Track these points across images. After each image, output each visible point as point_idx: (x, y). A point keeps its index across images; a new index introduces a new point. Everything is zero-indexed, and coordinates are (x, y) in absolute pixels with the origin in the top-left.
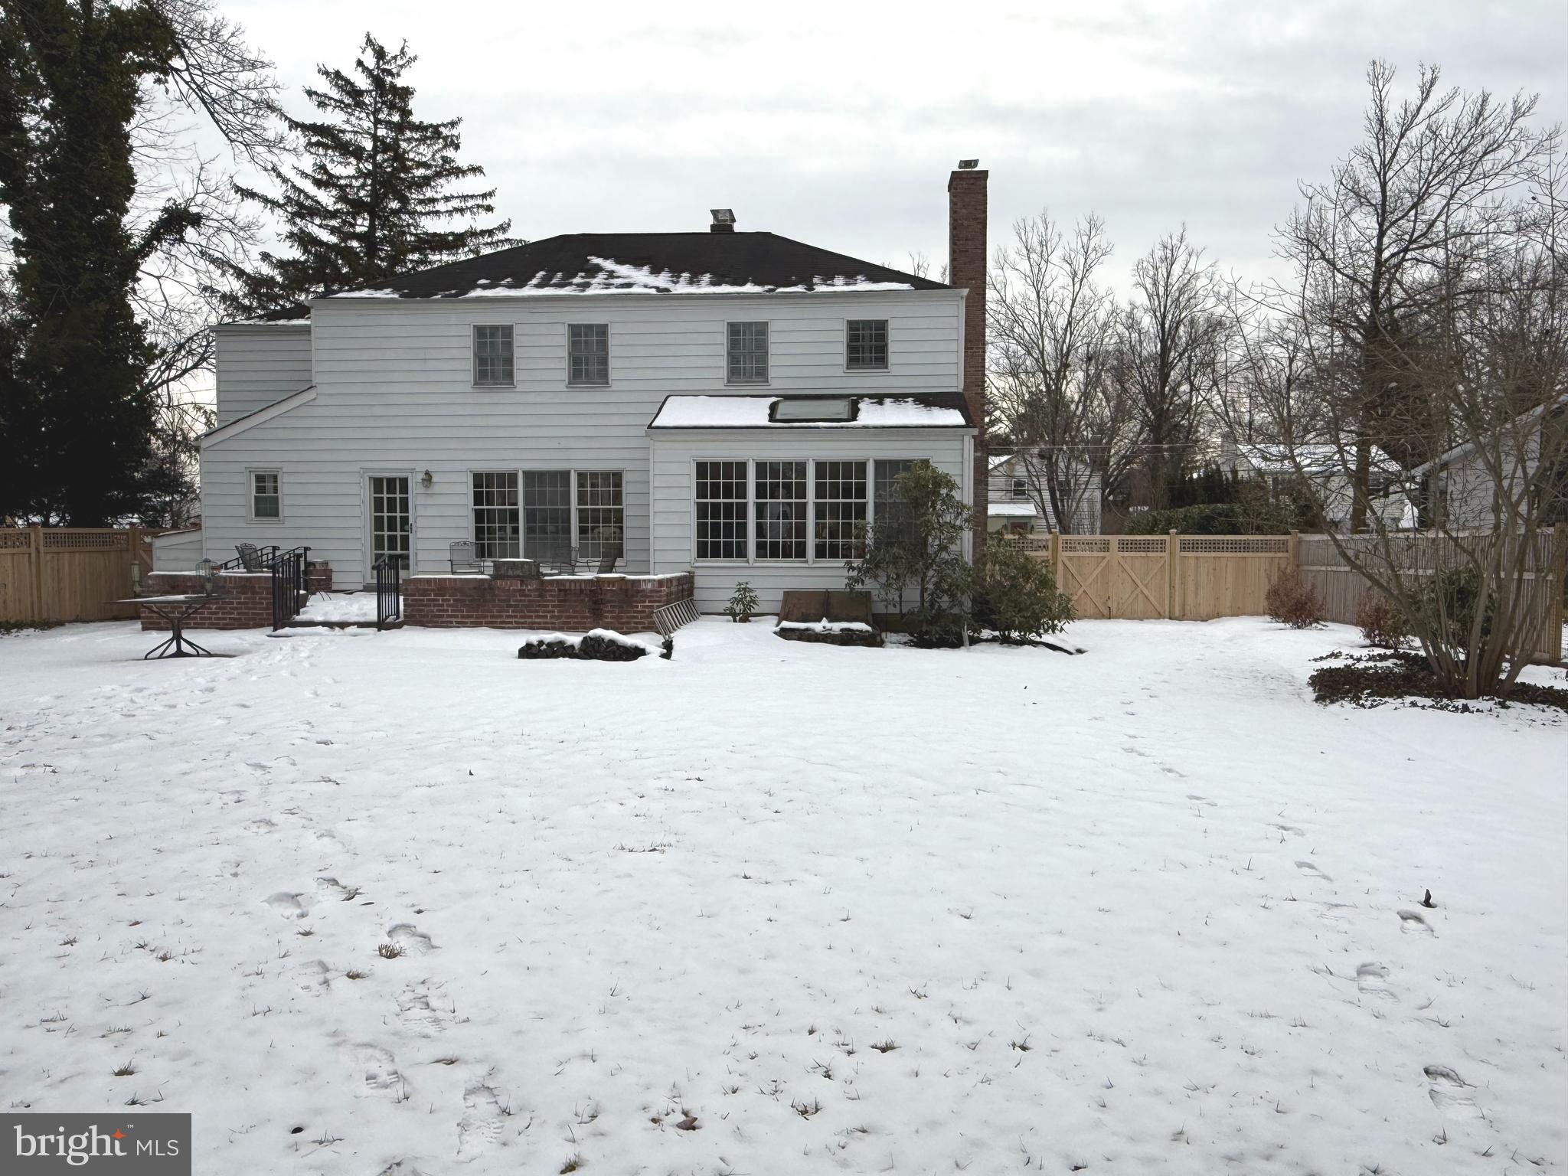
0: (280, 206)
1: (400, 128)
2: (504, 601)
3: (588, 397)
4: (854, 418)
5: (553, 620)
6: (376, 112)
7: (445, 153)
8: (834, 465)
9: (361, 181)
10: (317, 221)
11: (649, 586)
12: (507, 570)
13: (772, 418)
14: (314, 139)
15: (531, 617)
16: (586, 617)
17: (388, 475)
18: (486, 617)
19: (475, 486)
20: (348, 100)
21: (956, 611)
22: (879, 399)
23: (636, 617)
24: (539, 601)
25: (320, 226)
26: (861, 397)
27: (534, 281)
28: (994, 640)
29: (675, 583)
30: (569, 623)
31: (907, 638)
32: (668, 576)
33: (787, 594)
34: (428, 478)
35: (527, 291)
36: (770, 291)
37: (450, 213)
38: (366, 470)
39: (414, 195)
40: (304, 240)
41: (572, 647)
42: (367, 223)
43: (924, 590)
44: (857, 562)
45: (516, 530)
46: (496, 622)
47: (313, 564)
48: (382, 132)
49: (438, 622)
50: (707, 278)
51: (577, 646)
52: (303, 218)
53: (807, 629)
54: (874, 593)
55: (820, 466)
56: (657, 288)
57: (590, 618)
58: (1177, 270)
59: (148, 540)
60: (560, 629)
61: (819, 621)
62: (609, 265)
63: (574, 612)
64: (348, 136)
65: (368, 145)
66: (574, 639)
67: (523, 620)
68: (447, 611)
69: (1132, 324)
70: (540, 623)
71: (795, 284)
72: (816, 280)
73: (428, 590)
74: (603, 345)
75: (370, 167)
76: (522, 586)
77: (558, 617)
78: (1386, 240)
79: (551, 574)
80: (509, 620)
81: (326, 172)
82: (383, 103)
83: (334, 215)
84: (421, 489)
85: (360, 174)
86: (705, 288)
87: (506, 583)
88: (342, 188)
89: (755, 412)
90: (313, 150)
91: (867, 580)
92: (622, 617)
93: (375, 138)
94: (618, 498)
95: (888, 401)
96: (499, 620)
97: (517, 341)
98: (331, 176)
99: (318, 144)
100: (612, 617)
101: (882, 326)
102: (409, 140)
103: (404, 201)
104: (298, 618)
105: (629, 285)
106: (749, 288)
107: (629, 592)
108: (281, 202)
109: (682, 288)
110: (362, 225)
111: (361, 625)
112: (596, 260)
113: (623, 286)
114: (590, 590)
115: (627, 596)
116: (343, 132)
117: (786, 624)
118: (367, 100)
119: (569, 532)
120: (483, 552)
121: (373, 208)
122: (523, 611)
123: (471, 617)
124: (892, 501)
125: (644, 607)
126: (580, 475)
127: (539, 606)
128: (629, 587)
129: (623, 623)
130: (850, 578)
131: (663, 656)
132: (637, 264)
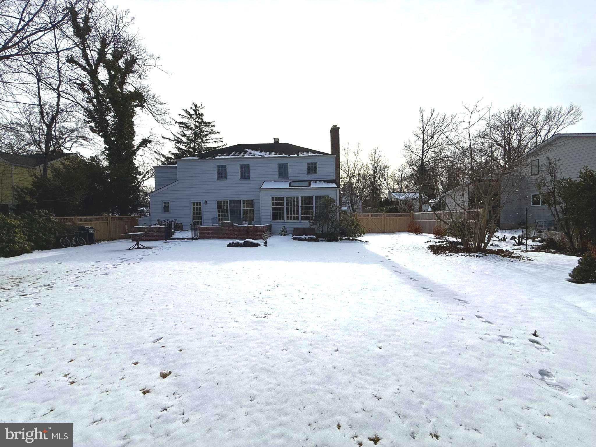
0: (173, 141)
1: (200, 123)
2: (224, 232)
3: (244, 182)
4: (310, 186)
5: (236, 237)
6: (195, 119)
7: (211, 128)
8: (305, 197)
9: (192, 135)
10: (182, 144)
11: (261, 228)
12: (225, 224)
13: (290, 186)
14: (181, 125)
15: (231, 236)
16: (245, 236)
17: (196, 202)
19: (218, 204)
20: (189, 116)
21: (336, 232)
22: (315, 181)
23: (257, 236)
24: (233, 232)
25: (182, 145)
26: (311, 181)
27: (232, 154)
28: (345, 239)
29: (267, 227)
31: (324, 239)
32: (265, 225)
33: (294, 229)
34: (206, 202)
35: (229, 157)
36: (289, 156)
37: (213, 142)
38: (191, 200)
39: (204, 138)
40: (179, 149)
41: (241, 244)
42: (193, 145)
43: (328, 227)
44: (311, 221)
45: (228, 215)
46: (222, 238)
47: (178, 224)
48: (197, 124)
49: (207, 238)
50: (273, 153)
51: (242, 244)
52: (178, 143)
53: (300, 238)
54: (316, 229)
55: (302, 198)
56: (261, 156)
58: (377, 155)
59: (137, 219)
60: (238, 239)
61: (303, 235)
62: (249, 150)
63: (242, 234)
64: (189, 125)
65: (193, 127)
66: (242, 242)
67: (229, 237)
68: (210, 235)
69: (367, 167)
70: (233, 238)
71: (294, 154)
72: (299, 153)
73: (205, 230)
74: (249, 169)
75: (194, 132)
76: (228, 228)
77: (238, 236)
78: (424, 147)
79: (237, 226)
80: (225, 237)
81: (184, 133)
82: (197, 117)
83: (186, 143)
84: (205, 205)
85: (192, 133)
86: (273, 155)
87: (225, 228)
88: (187, 137)
89: (286, 185)
90: (181, 128)
91: (314, 225)
92: (254, 236)
93: (195, 125)
94: (253, 206)
95: (317, 182)
97: (227, 168)
98: (185, 134)
99: (182, 127)
100: (251, 236)
101: (316, 164)
102: (203, 126)
103: (202, 140)
104: (172, 237)
105: (255, 155)
106: (283, 155)
107: (256, 229)
108: (173, 140)
109: (267, 155)
110: (192, 145)
111: (187, 239)
112: (246, 150)
113: (253, 155)
114: (246, 229)
116: (188, 124)
117: (294, 236)
118: (193, 116)
119: (241, 215)
120: (219, 220)
121: (195, 141)
122: (229, 235)
123: (216, 236)
124: (320, 205)
125: (259, 233)
126: (243, 201)
130: (310, 225)
131: (264, 246)
132: (256, 150)
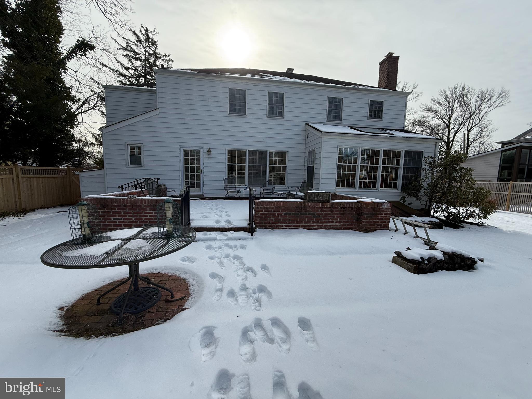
2: (312, 214)
3: (275, 122)
5: (337, 224)
8: (389, 152)
12: (315, 197)
15: (326, 223)
16: (353, 222)
17: (191, 149)
18: (302, 223)
19: (229, 155)
23: (378, 222)
24: (329, 214)
30: (345, 225)
34: (209, 151)
38: (181, 146)
45: (244, 173)
46: (307, 226)
49: (274, 226)
55: (385, 152)
57: (355, 222)
59: (77, 173)
63: (348, 220)
67: (321, 224)
68: (280, 220)
70: (330, 226)
73: (269, 208)
74: (282, 101)
76: (322, 206)
77: (340, 222)
80: (315, 224)
84: (206, 156)
87: (314, 205)
92: (371, 222)
94: (285, 162)
96: (308, 224)
97: (247, 96)
100: (366, 222)
101: (381, 103)
112: (264, 74)
114: (357, 208)
115: (374, 211)
122: (321, 220)
123: (294, 223)
125: (382, 217)
126: (270, 152)
127: (330, 217)
128: (376, 206)
129: (371, 225)
